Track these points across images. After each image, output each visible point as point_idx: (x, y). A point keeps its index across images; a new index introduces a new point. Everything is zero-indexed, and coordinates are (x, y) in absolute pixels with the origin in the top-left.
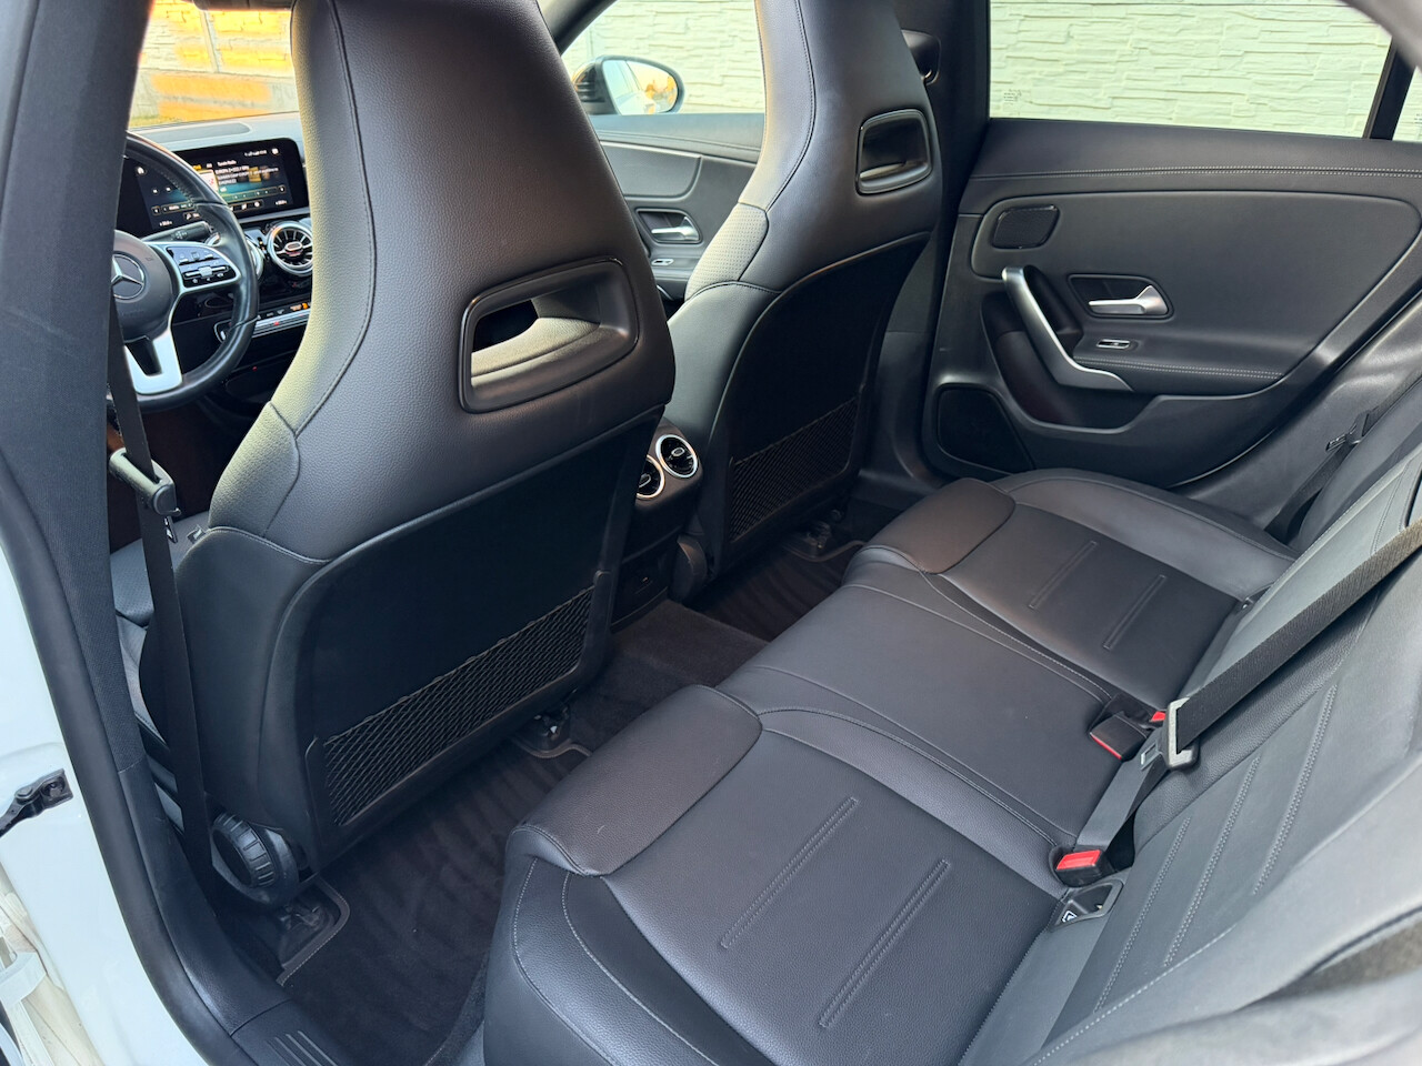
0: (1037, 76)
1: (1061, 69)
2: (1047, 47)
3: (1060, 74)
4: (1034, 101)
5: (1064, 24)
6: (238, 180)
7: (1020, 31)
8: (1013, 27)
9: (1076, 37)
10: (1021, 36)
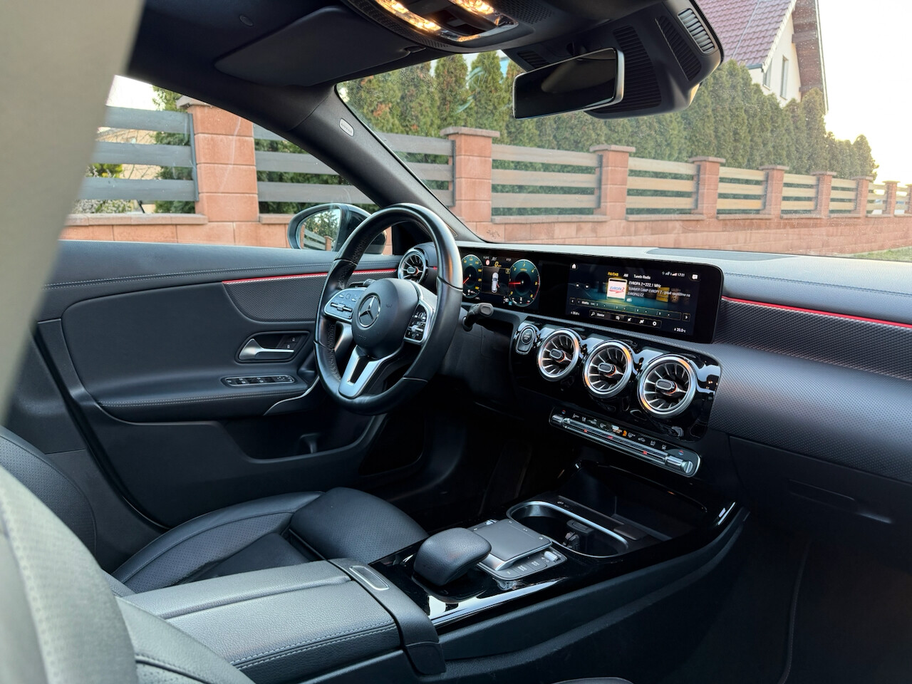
6: (646, 295)
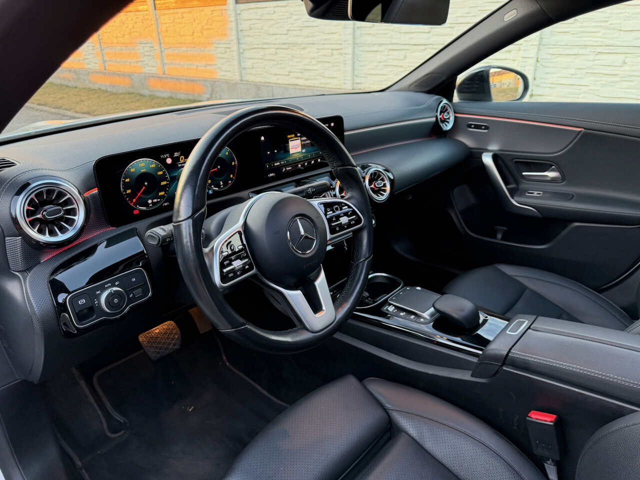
0: (603, 82)
1: (618, 79)
2: (611, 68)
3: (617, 82)
4: (600, 95)
5: (622, 57)
7: (595, 60)
8: (591, 58)
9: (628, 63)
10: (595, 62)
